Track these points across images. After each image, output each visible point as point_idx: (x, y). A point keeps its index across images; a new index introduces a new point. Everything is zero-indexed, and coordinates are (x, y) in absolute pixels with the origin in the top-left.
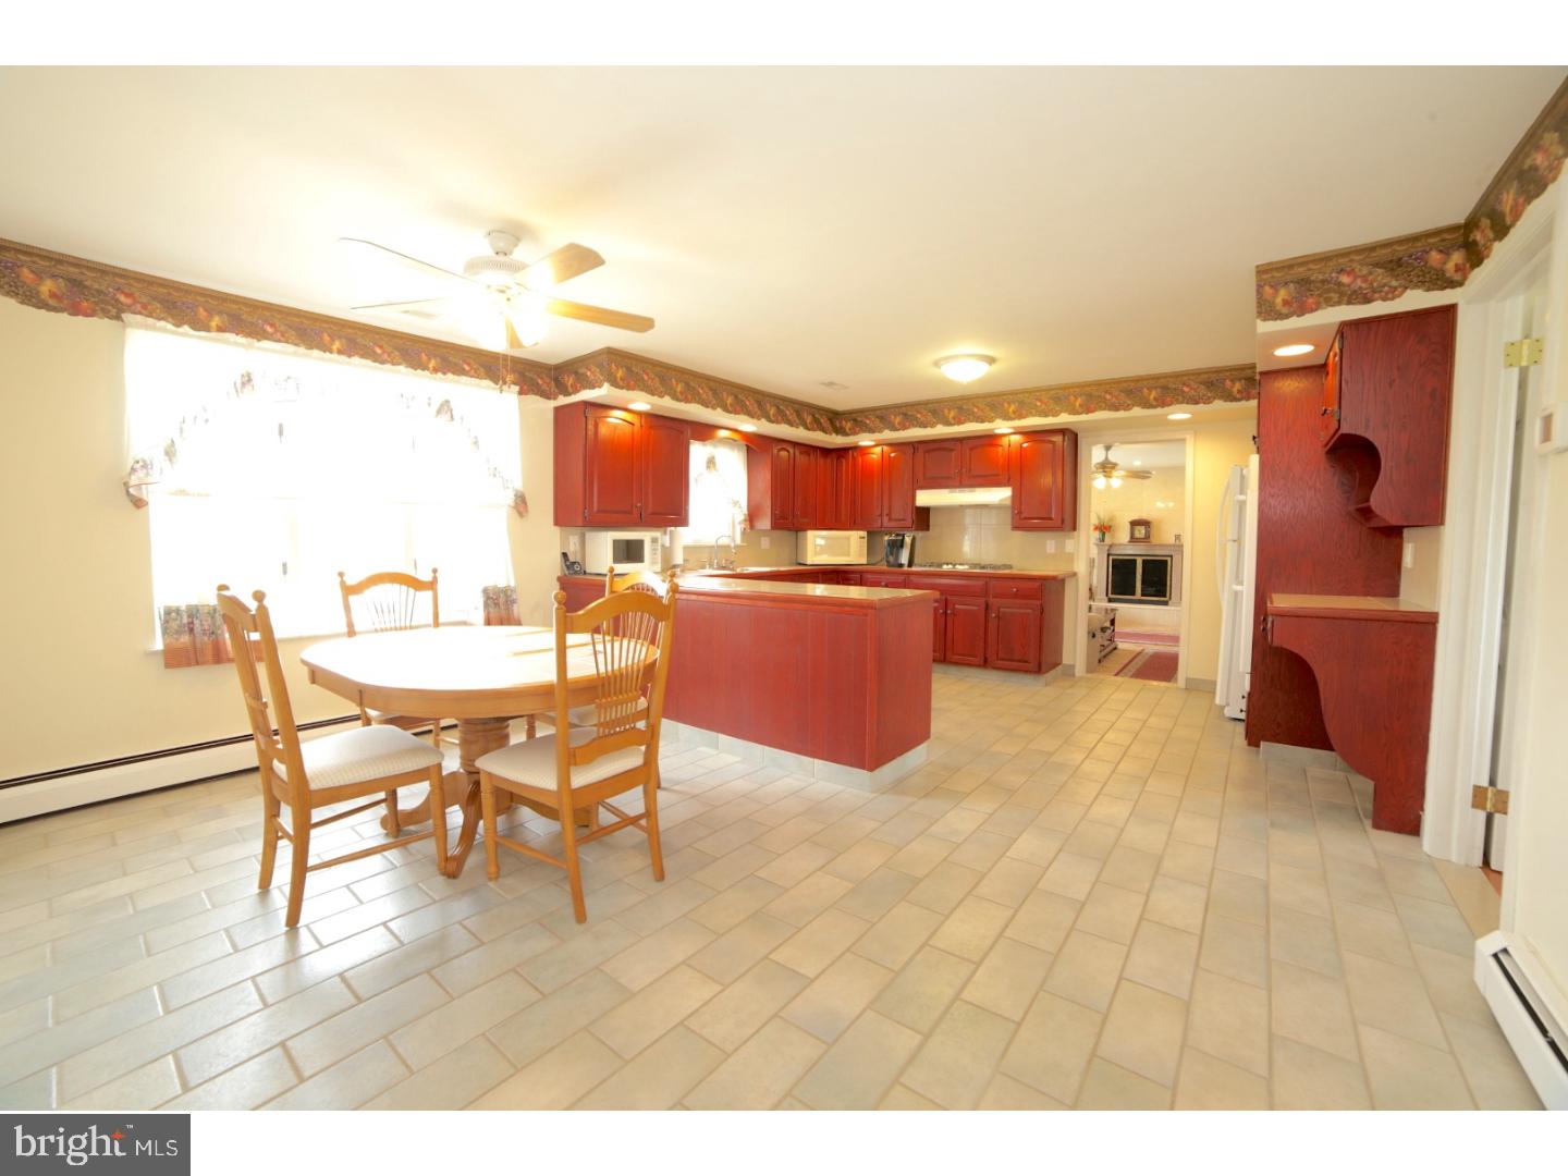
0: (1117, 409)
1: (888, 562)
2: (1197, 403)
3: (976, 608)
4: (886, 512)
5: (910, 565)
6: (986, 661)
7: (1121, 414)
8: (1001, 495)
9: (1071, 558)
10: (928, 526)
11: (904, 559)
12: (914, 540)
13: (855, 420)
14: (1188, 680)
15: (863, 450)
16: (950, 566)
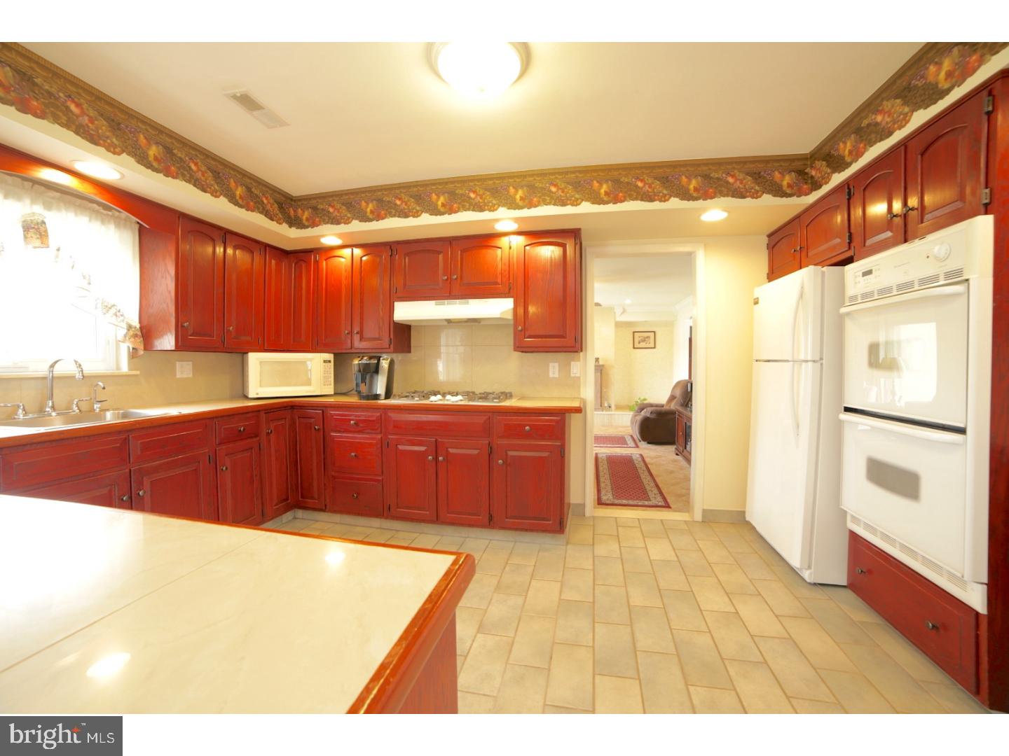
0: (650, 199)
1: (359, 392)
2: (743, 197)
3: (476, 452)
4: (356, 329)
5: (388, 394)
6: (491, 518)
7: (656, 205)
8: (499, 308)
9: (576, 383)
10: (409, 347)
11: (380, 388)
12: (391, 364)
13: (315, 209)
14: (705, 512)
15: (328, 251)
16: (439, 397)
